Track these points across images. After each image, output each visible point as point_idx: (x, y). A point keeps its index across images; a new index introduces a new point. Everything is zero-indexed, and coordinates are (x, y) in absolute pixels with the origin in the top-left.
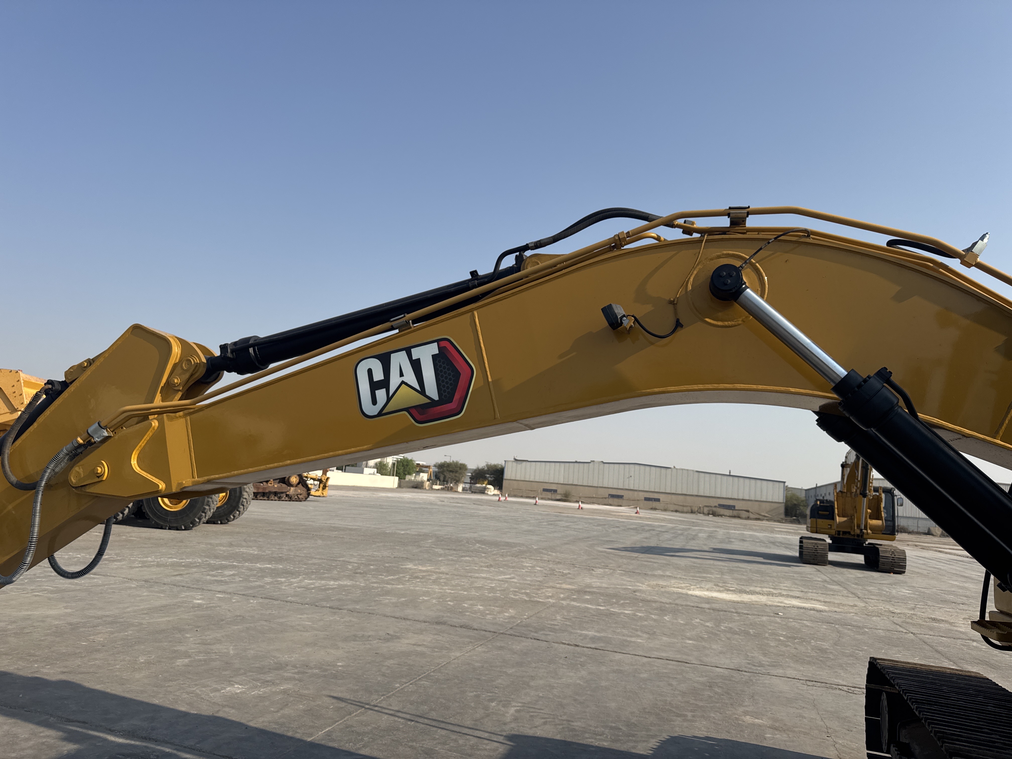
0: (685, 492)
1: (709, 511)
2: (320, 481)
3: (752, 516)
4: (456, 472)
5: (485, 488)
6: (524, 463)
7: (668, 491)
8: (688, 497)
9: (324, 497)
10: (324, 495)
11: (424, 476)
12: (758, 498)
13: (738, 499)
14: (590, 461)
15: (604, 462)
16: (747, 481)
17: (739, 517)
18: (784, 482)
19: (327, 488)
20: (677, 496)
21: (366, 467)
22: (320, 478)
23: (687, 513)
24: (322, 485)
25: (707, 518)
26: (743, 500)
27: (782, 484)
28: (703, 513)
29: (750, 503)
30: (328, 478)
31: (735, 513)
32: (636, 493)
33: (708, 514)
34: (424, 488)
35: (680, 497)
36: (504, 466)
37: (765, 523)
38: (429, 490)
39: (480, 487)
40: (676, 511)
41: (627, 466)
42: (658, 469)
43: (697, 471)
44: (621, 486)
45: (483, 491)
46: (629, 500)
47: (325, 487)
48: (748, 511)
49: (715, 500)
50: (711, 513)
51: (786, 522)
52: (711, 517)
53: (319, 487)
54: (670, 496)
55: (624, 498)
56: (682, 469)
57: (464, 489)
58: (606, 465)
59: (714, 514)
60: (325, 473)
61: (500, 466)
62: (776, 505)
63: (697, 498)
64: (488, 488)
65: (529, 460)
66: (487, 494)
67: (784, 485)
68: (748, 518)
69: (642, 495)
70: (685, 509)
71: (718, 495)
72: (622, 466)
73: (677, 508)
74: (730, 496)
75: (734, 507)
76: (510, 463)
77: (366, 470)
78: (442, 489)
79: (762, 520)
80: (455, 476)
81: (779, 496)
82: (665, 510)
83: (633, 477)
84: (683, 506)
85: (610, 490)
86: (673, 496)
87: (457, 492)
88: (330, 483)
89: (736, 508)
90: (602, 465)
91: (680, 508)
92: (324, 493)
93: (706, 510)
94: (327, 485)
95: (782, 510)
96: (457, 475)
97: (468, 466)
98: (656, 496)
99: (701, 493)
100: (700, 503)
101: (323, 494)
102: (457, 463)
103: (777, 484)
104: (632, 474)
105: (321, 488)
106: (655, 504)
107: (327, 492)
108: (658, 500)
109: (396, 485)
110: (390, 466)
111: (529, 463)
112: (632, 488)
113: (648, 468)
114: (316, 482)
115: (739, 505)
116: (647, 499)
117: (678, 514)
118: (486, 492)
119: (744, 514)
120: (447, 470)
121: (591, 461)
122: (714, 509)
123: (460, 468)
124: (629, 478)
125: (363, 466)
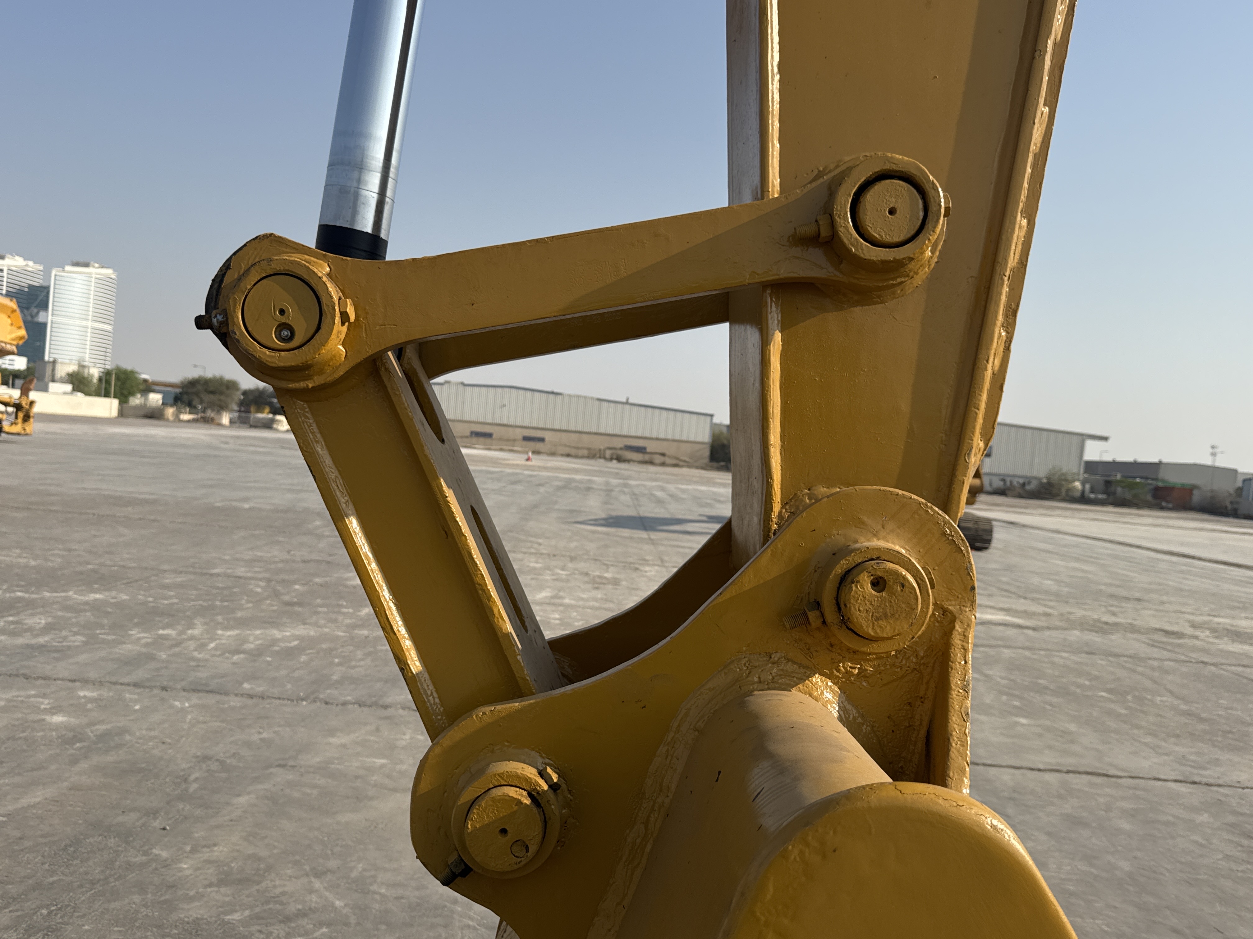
0: (579, 428)
1: (612, 454)
2: (18, 407)
3: (668, 461)
4: (222, 393)
5: (273, 421)
7: (557, 427)
8: (584, 436)
9: (27, 434)
10: (28, 431)
11: (155, 398)
12: (677, 437)
13: (651, 439)
15: (466, 382)
16: (664, 413)
17: (651, 463)
18: (712, 416)
19: (32, 420)
20: (569, 434)
21: (53, 380)
22: (17, 402)
23: (582, 457)
24: (21, 415)
25: (610, 464)
26: (657, 439)
27: (709, 418)
28: (605, 458)
29: (665, 443)
30: (32, 403)
31: (647, 457)
32: (511, 429)
33: (611, 459)
34: (166, 417)
35: (573, 435)
37: (685, 471)
38: (174, 421)
39: (263, 419)
40: (568, 455)
41: (499, 390)
42: (544, 395)
43: (600, 400)
44: (489, 420)
45: (268, 425)
46: (501, 439)
47: (27, 418)
48: (663, 455)
49: (620, 439)
50: (615, 457)
51: (712, 469)
52: (614, 463)
53: (16, 418)
54: (558, 433)
55: (494, 437)
56: (578, 396)
57: (231, 422)
58: (468, 389)
59: (619, 459)
60: (25, 392)
62: (698, 447)
63: (595, 437)
64: (277, 420)
66: (277, 430)
67: (711, 420)
68: (663, 464)
69: (519, 433)
70: (581, 453)
71: (625, 433)
72: (491, 390)
73: (567, 450)
74: (640, 434)
75: (645, 448)
77: (53, 386)
78: (194, 421)
79: (682, 466)
80: (220, 400)
81: (704, 436)
82: (553, 454)
83: (507, 407)
84: (577, 448)
85: (473, 425)
86: (564, 434)
87: (220, 425)
88: (36, 409)
89: (648, 450)
90: (461, 388)
91: (573, 452)
92: (27, 428)
93: (608, 453)
94: (32, 414)
95: (707, 453)
96: (222, 397)
98: (539, 434)
99: (602, 430)
100: (599, 443)
101: (25, 430)
103: (702, 417)
104: (506, 402)
105: (20, 420)
106: (539, 446)
107: (33, 427)
108: (542, 440)
109: (114, 413)
110: (95, 381)
112: (505, 422)
113: (529, 394)
114: (10, 409)
115: (651, 447)
116: (526, 439)
117: (569, 459)
118: (275, 426)
119: (658, 459)
122: (620, 452)
124: (501, 407)
125: (46, 380)
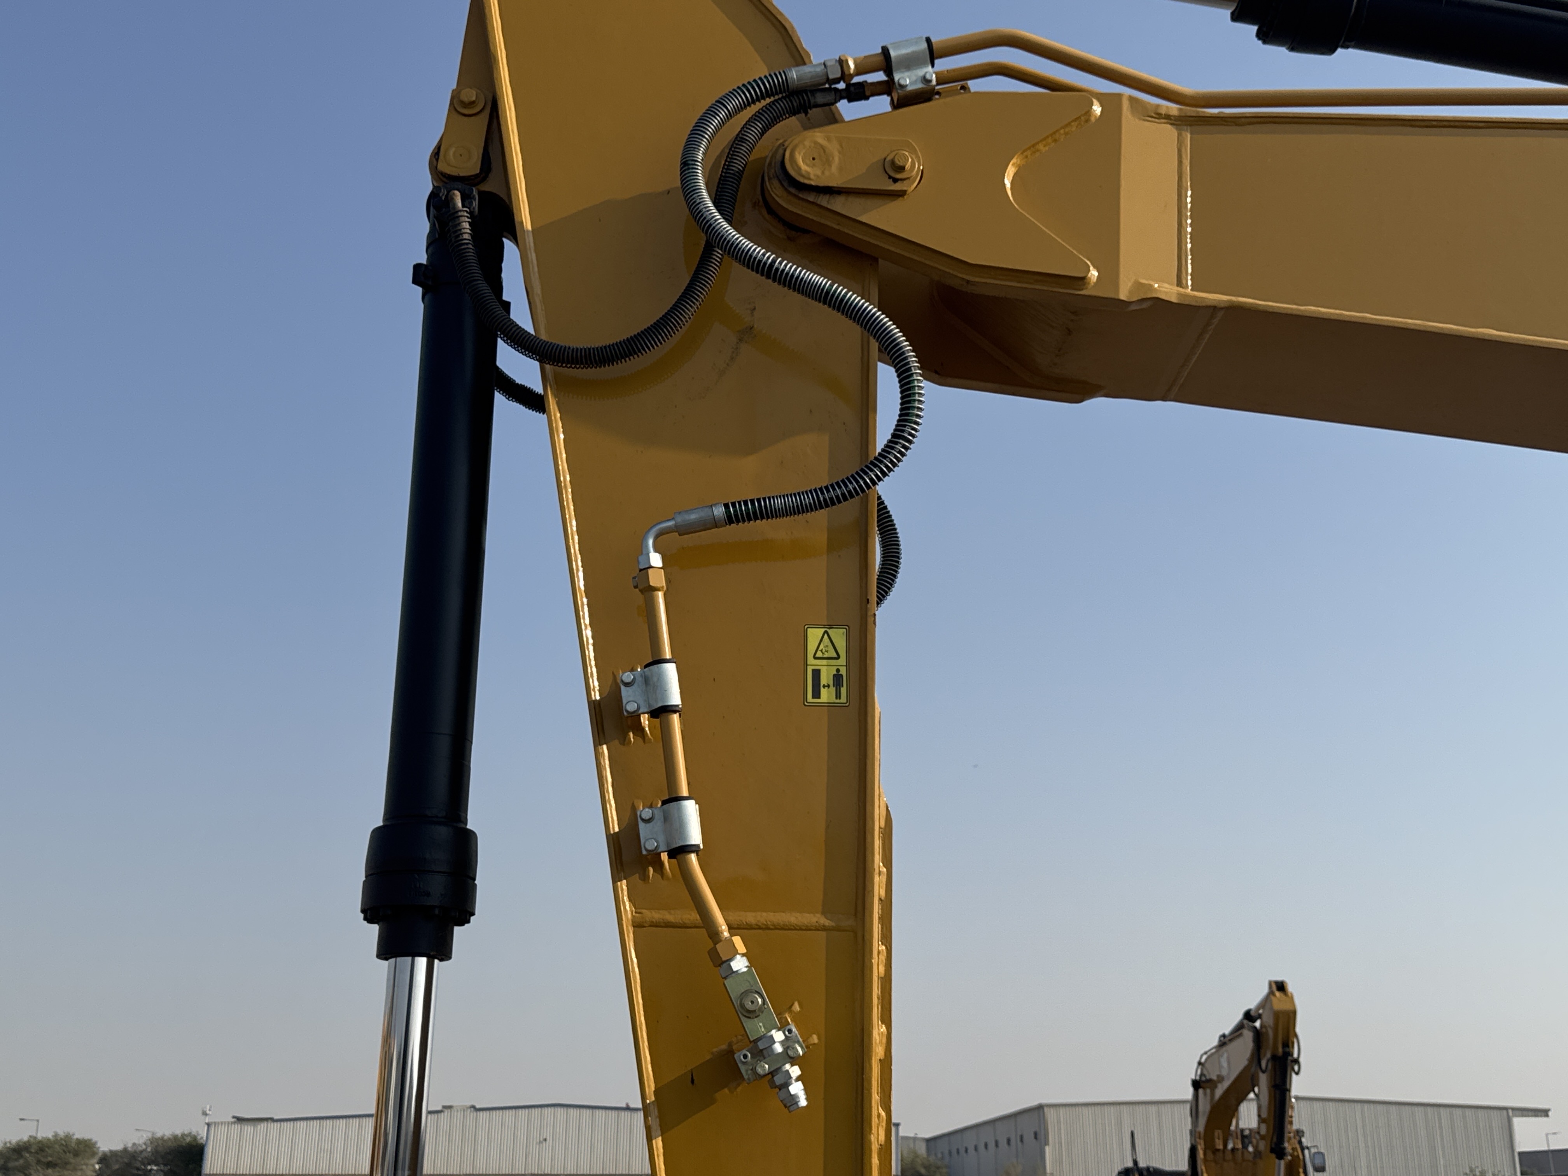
6: (262, 1126)
14: (440, 1108)
15: (478, 1107)
36: (203, 1141)
41: (536, 1112)
44: (519, 1169)
58: (481, 1115)
61: (188, 1139)
65: (276, 1117)
76: (223, 1129)
83: (549, 1141)
90: (473, 1115)
97: (98, 1145)
102: (68, 1137)
104: (548, 1134)
111: (276, 1125)
112: (546, 1172)
120: (39, 1162)
121: (444, 1107)
123: (76, 1154)
124: (540, 1142)
